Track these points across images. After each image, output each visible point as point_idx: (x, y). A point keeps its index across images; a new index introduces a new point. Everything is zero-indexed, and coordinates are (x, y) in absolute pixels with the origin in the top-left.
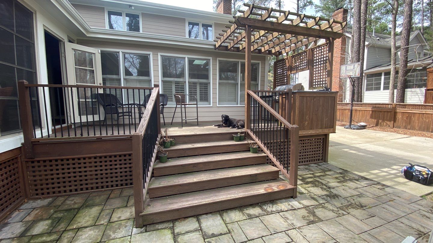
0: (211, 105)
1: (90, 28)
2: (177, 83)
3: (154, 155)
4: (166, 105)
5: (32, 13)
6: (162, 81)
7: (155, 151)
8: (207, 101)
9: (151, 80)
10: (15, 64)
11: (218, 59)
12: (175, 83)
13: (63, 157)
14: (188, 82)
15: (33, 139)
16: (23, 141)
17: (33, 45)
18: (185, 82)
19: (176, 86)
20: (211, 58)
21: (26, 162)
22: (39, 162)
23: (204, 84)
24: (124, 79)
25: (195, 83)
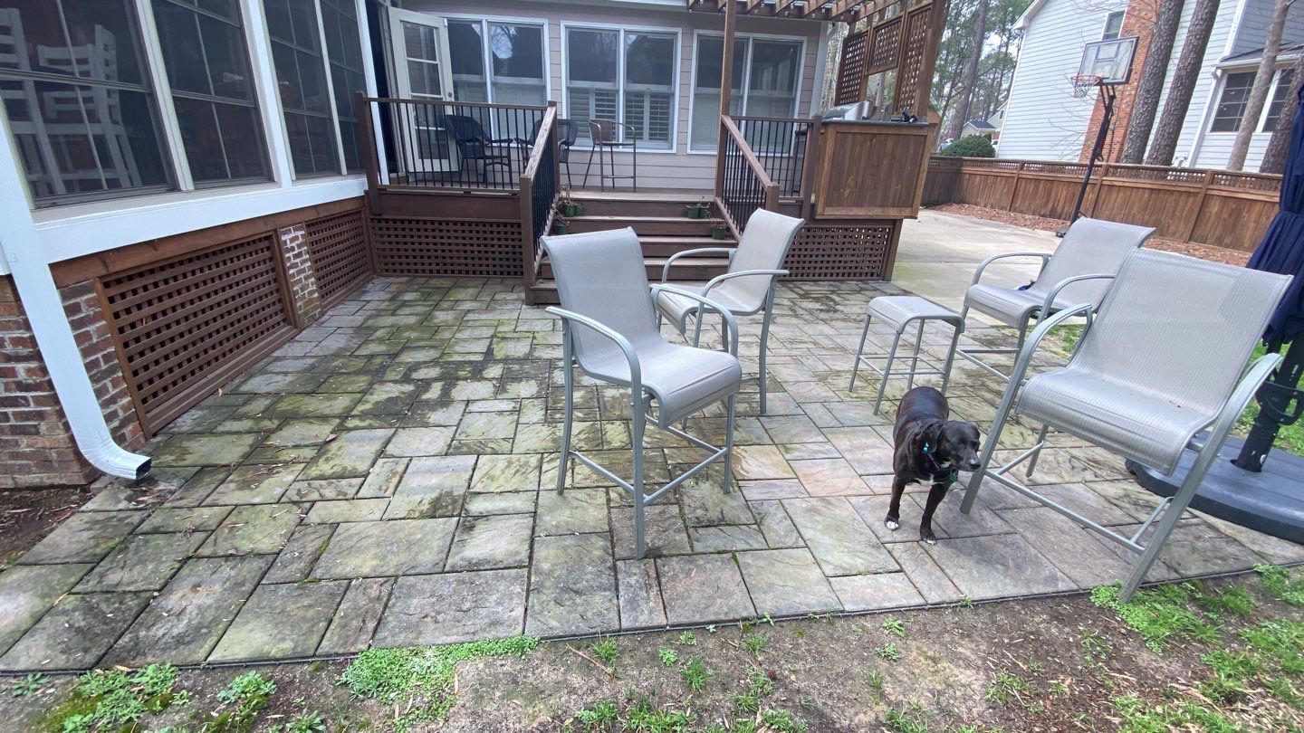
0: (674, 151)
2: (599, 93)
3: (549, 223)
4: (572, 144)
6: (568, 88)
7: (551, 217)
8: (666, 140)
9: (545, 87)
11: (697, 32)
12: (596, 94)
13: (419, 218)
14: (624, 91)
15: (375, 186)
16: (367, 188)
18: (618, 91)
19: (597, 100)
20: (679, 30)
21: (372, 220)
22: (387, 221)
23: (662, 97)
24: (493, 84)
25: (640, 95)
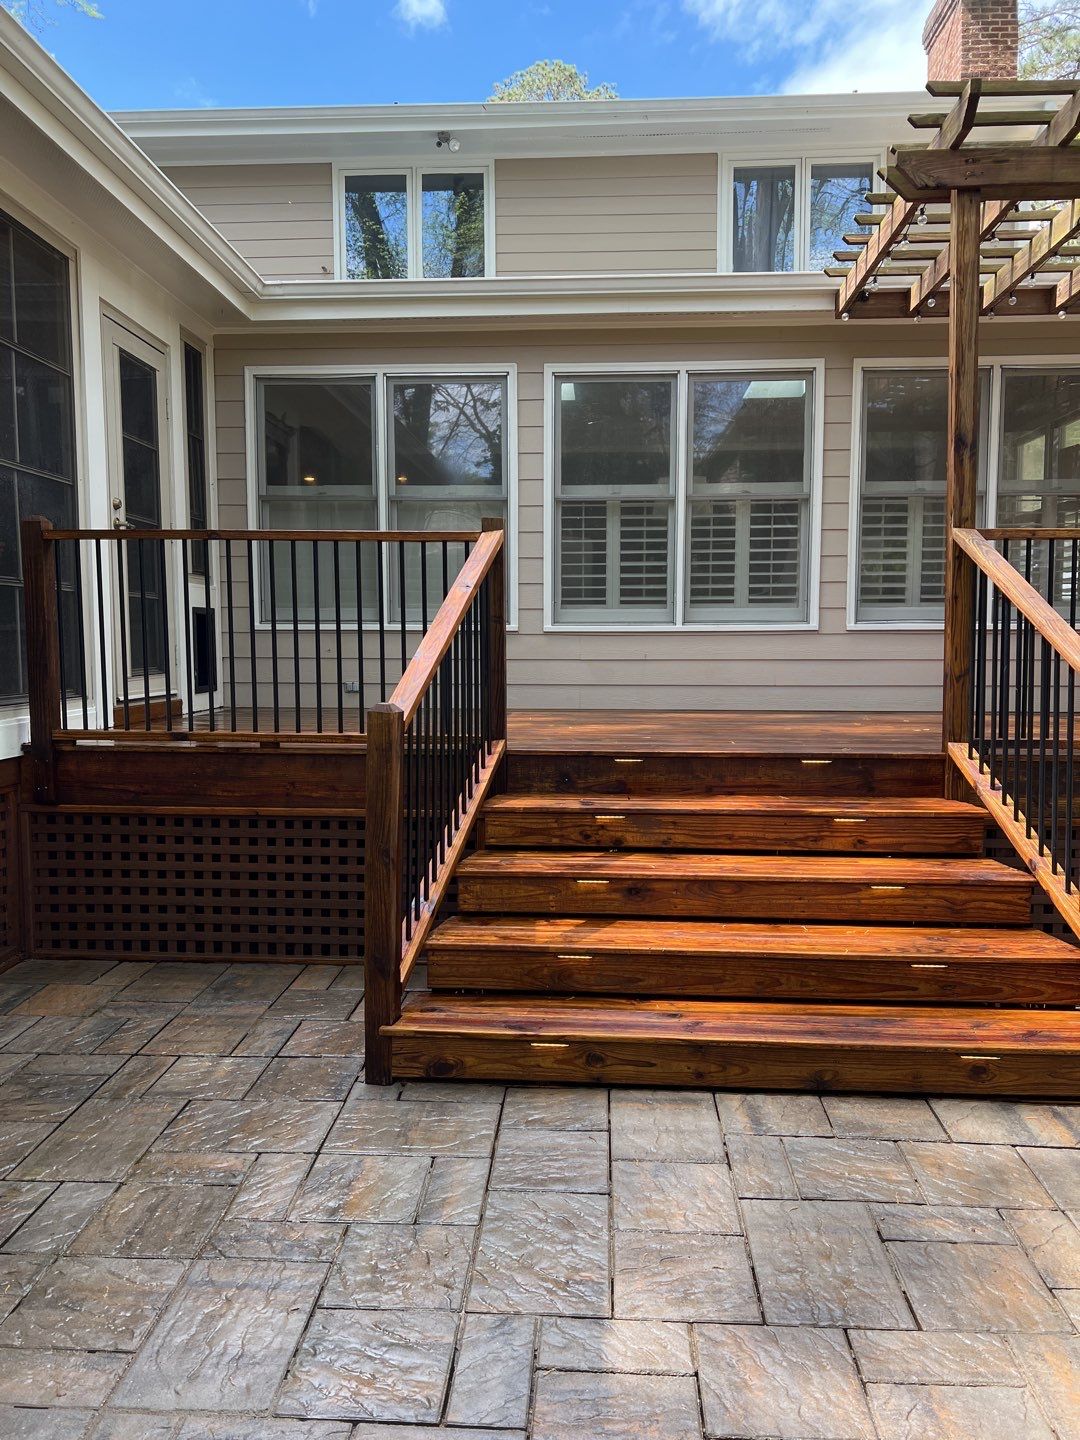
0: (814, 625)
1: (264, 285)
5: (66, 259)
8: (792, 602)
10: (14, 460)
11: (859, 364)
12: (624, 512)
14: (689, 500)
15: (56, 735)
16: (27, 739)
17: (67, 380)
18: (673, 502)
19: (624, 523)
20: (819, 364)
22: (69, 817)
24: (393, 501)
25: (726, 507)
